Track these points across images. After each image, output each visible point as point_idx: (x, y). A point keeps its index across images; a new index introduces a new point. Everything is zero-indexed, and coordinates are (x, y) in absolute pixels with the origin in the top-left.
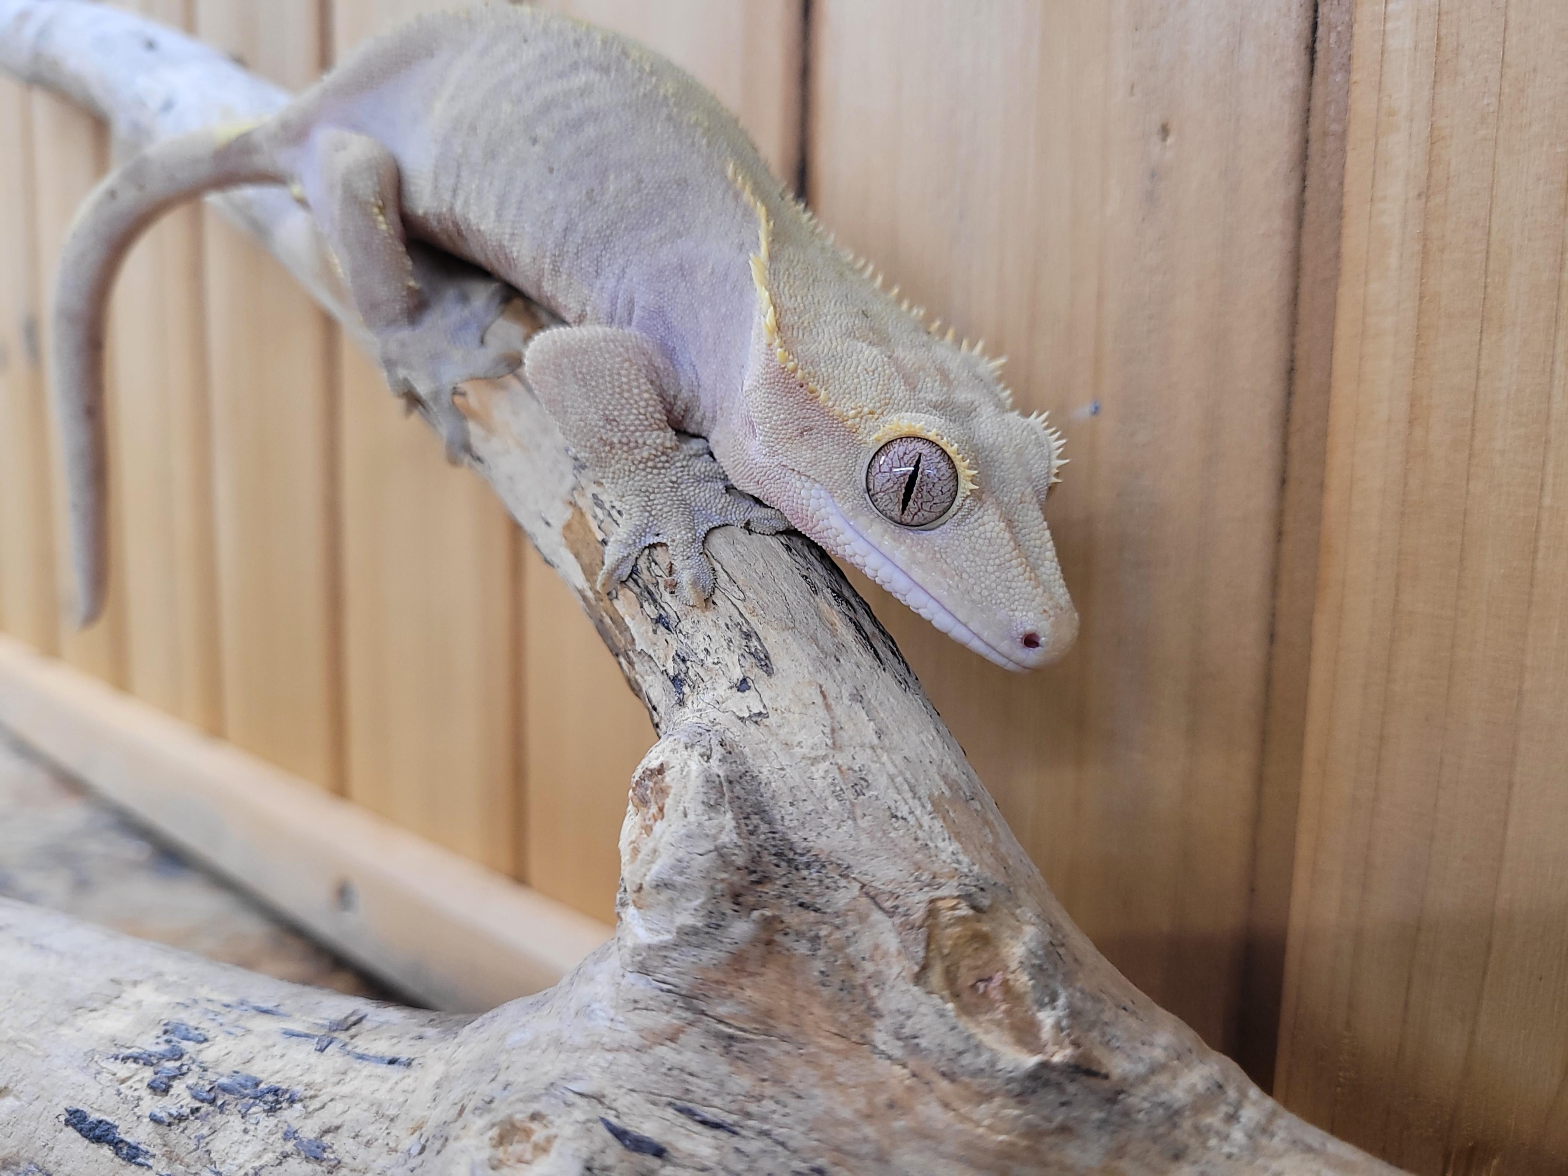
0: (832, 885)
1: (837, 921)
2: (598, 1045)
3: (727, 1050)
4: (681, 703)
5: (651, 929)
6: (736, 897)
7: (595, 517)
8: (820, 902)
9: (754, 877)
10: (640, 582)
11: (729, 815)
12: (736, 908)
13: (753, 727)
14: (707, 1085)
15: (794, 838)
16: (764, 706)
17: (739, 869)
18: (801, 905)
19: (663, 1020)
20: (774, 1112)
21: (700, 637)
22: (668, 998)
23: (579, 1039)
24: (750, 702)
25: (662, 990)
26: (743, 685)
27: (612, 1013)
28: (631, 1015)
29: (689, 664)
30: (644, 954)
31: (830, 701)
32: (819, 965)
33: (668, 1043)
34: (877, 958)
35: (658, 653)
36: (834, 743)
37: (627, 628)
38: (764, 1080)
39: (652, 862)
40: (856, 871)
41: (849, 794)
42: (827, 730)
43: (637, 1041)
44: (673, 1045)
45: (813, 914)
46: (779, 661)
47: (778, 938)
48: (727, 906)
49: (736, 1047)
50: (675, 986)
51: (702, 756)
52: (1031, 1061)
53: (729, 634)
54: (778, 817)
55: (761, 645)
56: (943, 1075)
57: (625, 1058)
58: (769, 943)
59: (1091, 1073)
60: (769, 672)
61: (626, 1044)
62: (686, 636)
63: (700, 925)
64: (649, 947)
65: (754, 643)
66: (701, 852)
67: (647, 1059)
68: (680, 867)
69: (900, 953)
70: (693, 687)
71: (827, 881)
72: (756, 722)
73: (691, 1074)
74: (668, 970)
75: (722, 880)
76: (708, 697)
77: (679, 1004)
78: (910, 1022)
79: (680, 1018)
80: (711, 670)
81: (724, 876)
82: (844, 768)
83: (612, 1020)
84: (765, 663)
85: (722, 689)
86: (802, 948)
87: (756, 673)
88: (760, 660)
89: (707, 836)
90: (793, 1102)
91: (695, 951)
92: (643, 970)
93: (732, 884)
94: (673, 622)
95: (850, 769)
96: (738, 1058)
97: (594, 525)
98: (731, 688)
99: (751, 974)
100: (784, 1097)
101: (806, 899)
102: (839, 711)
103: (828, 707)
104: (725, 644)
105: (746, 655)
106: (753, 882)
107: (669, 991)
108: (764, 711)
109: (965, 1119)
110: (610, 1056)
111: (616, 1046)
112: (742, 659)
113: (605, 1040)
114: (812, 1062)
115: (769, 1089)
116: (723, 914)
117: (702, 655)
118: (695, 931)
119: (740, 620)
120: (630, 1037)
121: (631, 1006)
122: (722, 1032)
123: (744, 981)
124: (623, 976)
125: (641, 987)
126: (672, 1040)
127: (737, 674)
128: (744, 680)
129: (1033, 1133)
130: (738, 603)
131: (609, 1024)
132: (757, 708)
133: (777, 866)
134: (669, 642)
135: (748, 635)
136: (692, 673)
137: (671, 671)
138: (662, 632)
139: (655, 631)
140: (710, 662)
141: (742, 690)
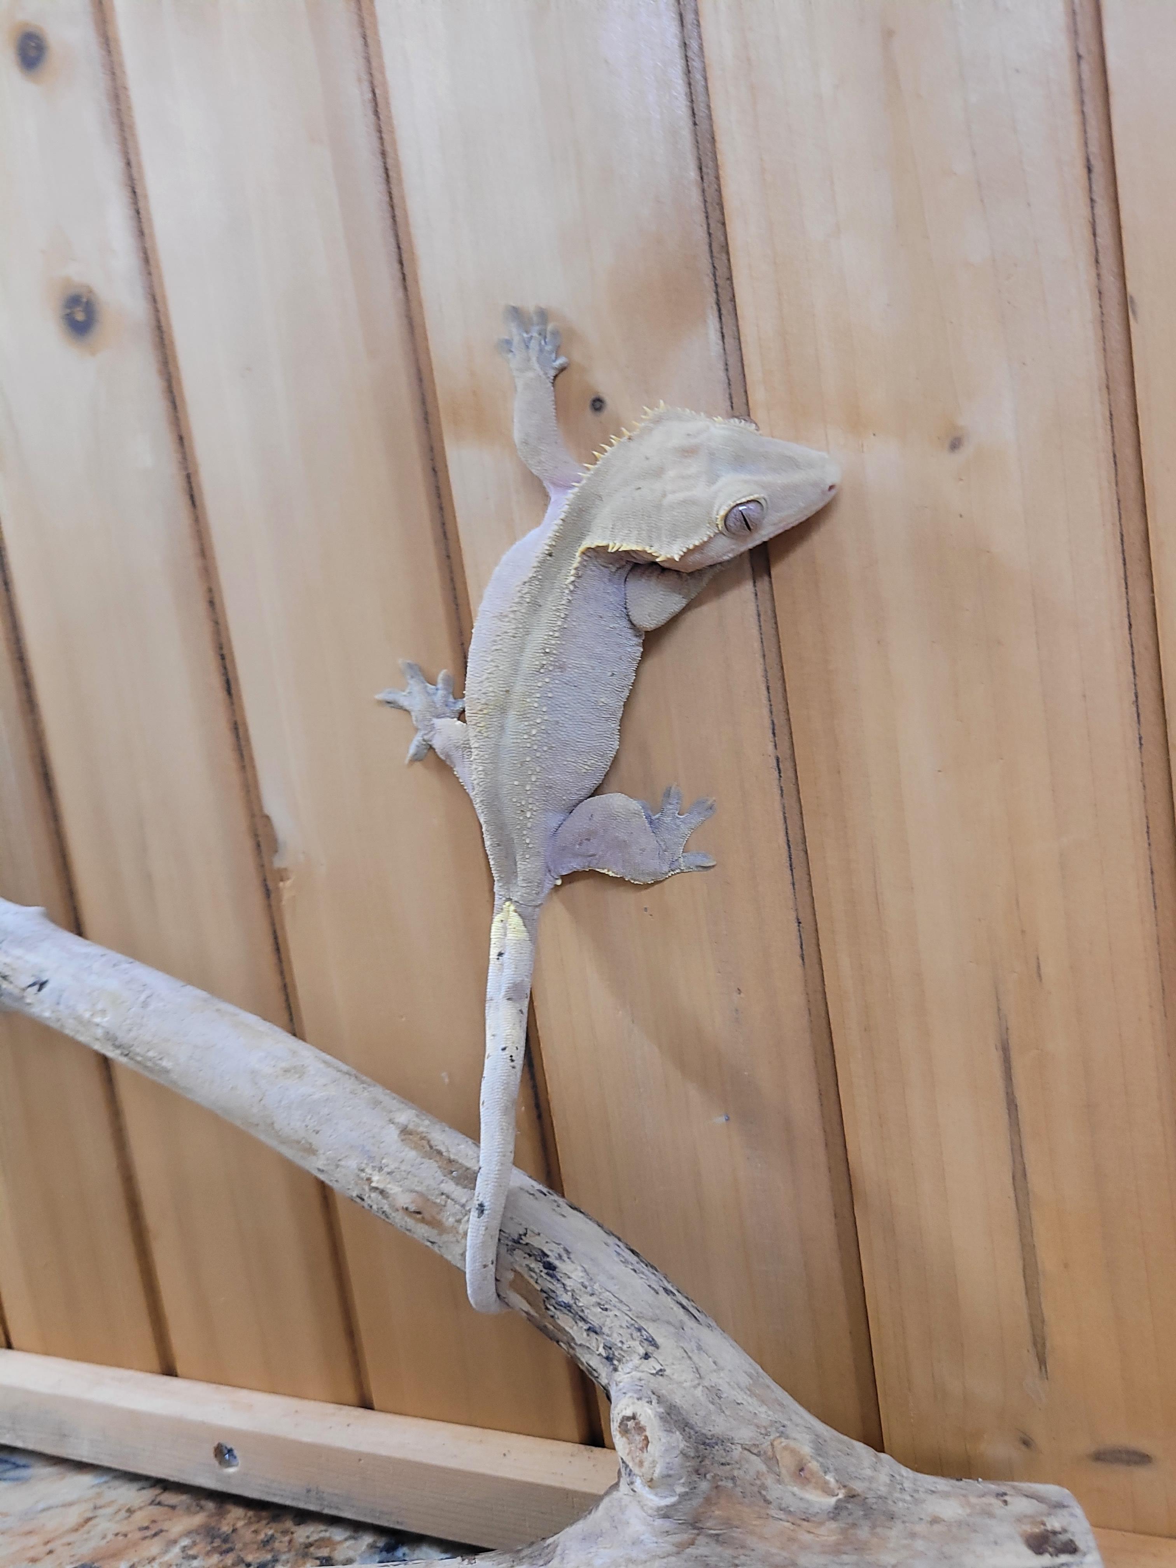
0: (730, 1450)
1: (738, 1466)
2: (655, 1557)
3: (717, 1541)
4: (616, 1370)
5: (661, 1497)
6: (697, 1472)
7: (532, 1277)
8: (728, 1459)
9: (700, 1459)
10: (572, 1311)
11: (678, 1433)
12: (698, 1476)
13: (661, 1378)
14: (715, 1559)
15: (704, 1431)
16: (661, 1365)
17: (693, 1458)
18: (722, 1464)
19: (685, 1537)
20: (747, 1560)
21: (615, 1335)
22: (684, 1527)
23: (643, 1557)
24: (652, 1365)
25: (680, 1524)
26: (647, 1356)
27: (655, 1539)
28: (666, 1538)
29: (613, 1349)
30: (665, 1510)
31: (690, 1354)
32: (739, 1489)
33: (691, 1546)
34: (760, 1477)
35: (593, 1345)
36: (700, 1376)
37: (568, 1333)
38: (737, 1548)
39: (654, 1467)
40: (736, 1439)
41: (717, 1400)
42: (695, 1370)
43: (675, 1549)
44: (693, 1546)
45: (728, 1466)
46: (659, 1340)
47: (720, 1483)
48: (695, 1477)
49: (720, 1538)
50: (685, 1520)
51: (648, 1402)
52: (833, 1500)
53: (629, 1331)
54: (694, 1423)
55: (648, 1333)
56: (804, 1520)
57: (673, 1559)
58: (717, 1487)
59: (853, 1496)
60: (657, 1346)
61: (671, 1553)
62: (608, 1335)
63: (687, 1490)
64: (667, 1506)
65: (644, 1333)
66: (675, 1456)
67: (684, 1556)
68: (669, 1466)
69: (768, 1472)
70: (619, 1361)
71: (727, 1449)
72: (662, 1375)
73: (706, 1556)
74: (680, 1514)
75: (689, 1466)
76: (630, 1365)
77: (690, 1527)
78: (783, 1502)
79: (692, 1534)
80: (627, 1351)
81: (688, 1464)
82: (709, 1387)
83: (656, 1543)
84: (653, 1342)
85: (636, 1360)
86: (730, 1484)
87: (651, 1349)
88: (651, 1342)
89: (674, 1447)
90: (752, 1553)
91: (689, 1502)
92: (666, 1516)
93: (693, 1466)
94: (598, 1330)
95: (712, 1387)
96: (724, 1543)
97: (532, 1282)
98: (641, 1359)
99: (715, 1504)
100: (747, 1553)
101: (723, 1461)
102: (695, 1358)
103: (690, 1358)
104: (630, 1336)
105: (644, 1341)
106: (700, 1462)
107: (683, 1523)
108: (662, 1368)
109: (818, 1536)
110: (665, 1560)
111: (665, 1555)
112: (642, 1343)
113: (658, 1553)
114: (752, 1533)
115: (741, 1551)
116: (695, 1481)
117: (620, 1345)
118: (687, 1493)
119: (633, 1322)
120: (670, 1548)
121: (665, 1534)
122: (712, 1534)
123: (713, 1508)
124: (654, 1521)
125: (667, 1524)
126: (693, 1545)
127: (642, 1351)
128: (646, 1354)
129: (843, 1531)
130: (628, 1313)
131: (655, 1545)
132: (658, 1367)
133: (706, 1449)
134: (599, 1339)
135: (639, 1330)
136: (616, 1354)
137: (604, 1355)
138: (592, 1334)
139: (588, 1335)
140: (625, 1347)
141: (647, 1359)
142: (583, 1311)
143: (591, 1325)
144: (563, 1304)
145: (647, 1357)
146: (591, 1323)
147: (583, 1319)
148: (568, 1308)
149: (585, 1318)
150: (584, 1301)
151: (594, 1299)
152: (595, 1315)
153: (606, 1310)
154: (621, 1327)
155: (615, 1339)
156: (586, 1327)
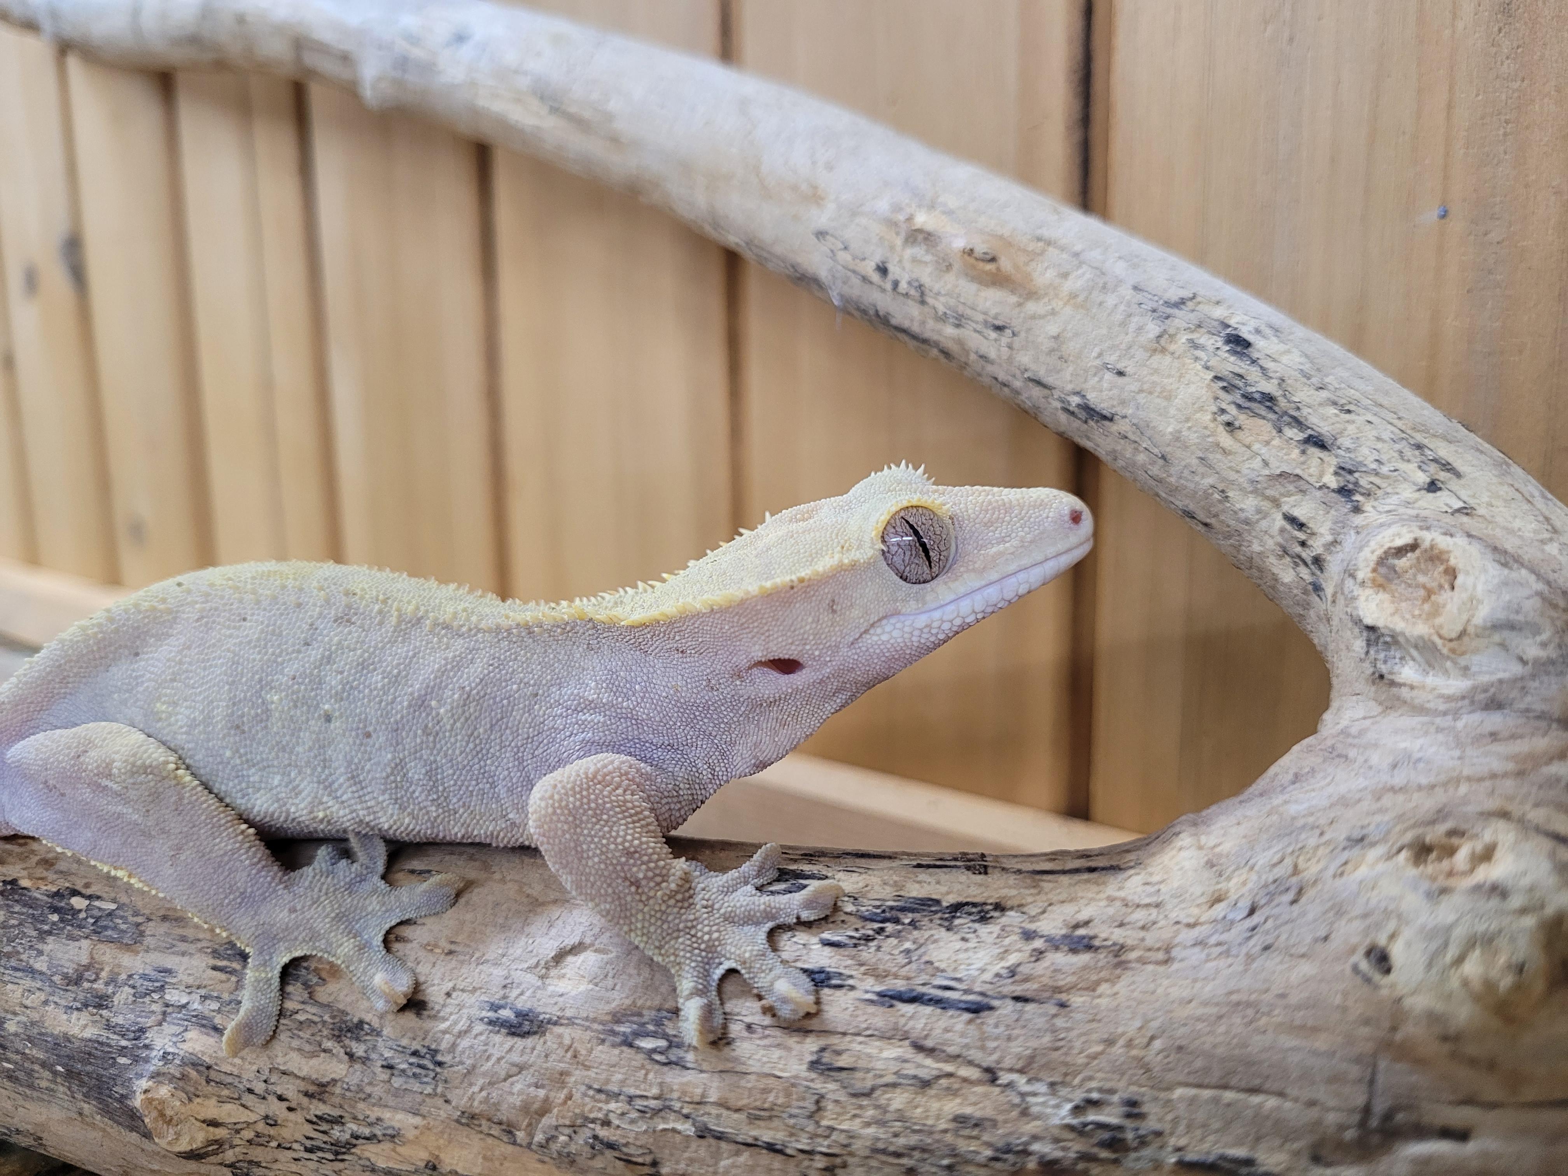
4: (1357, 510)
10: (1276, 409)
13: (1465, 517)
16: (1465, 502)
21: (1365, 451)
24: (1446, 500)
29: (1357, 475)
35: (1310, 473)
42: (1537, 517)
46: (1461, 466)
53: (1397, 447)
55: (1435, 452)
60: (1457, 474)
62: (1348, 450)
65: (1427, 451)
70: (1368, 495)
72: (1467, 514)
76: (1393, 501)
80: (1387, 478)
84: (1446, 467)
85: (1407, 492)
87: (1443, 476)
88: (1442, 465)
94: (1328, 441)
98: (1419, 490)
104: (1396, 455)
105: (1427, 463)
108: (1468, 506)
112: (1423, 468)
117: (1373, 468)
119: (1405, 435)
127: (1422, 478)
128: (1432, 483)
130: (1396, 422)
132: (1458, 504)
134: (1326, 459)
135: (1419, 447)
136: (1363, 482)
137: (1334, 485)
138: (1313, 451)
139: (1303, 452)
140: (1384, 470)
141: (1434, 492)
142: (1298, 409)
143: (1312, 433)
144: (1257, 396)
145: (1433, 487)
146: (1312, 429)
147: (1298, 423)
148: (1268, 404)
149: (1302, 420)
150: (1303, 395)
151: (1324, 394)
152: (1324, 418)
153: (1349, 411)
154: (1378, 439)
155: (1366, 455)
156: (1301, 436)
